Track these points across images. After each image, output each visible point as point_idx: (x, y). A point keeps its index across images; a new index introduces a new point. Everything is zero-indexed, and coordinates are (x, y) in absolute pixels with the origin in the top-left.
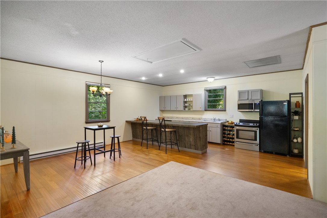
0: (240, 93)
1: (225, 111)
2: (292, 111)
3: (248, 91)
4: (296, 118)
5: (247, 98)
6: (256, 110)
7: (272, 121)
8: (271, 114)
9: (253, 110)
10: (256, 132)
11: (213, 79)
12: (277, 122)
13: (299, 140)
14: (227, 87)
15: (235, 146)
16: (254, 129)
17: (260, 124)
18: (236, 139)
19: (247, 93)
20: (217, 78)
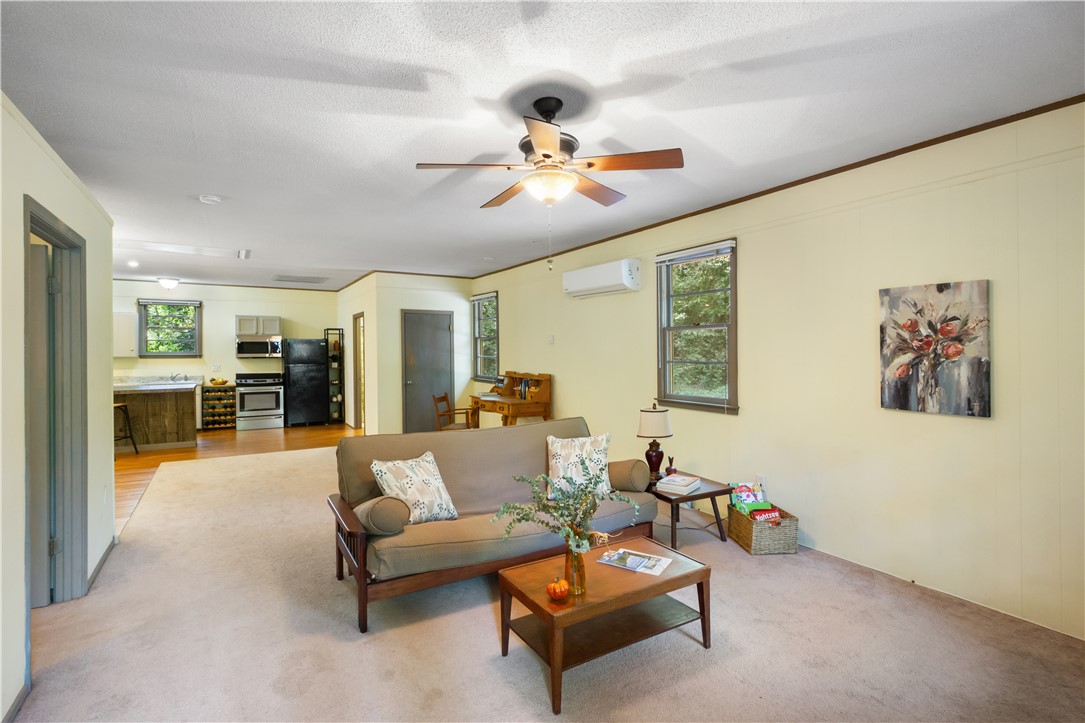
0: (242, 321)
1: (200, 356)
2: (330, 354)
3: (257, 318)
4: (335, 365)
5: (254, 332)
6: (275, 355)
7: (304, 373)
8: (300, 361)
9: (267, 355)
10: (278, 394)
11: (176, 282)
12: (313, 374)
13: (339, 397)
14: (204, 304)
15: (238, 428)
16: (273, 389)
17: (285, 379)
18: (239, 414)
19: (255, 322)
20: (183, 280)
